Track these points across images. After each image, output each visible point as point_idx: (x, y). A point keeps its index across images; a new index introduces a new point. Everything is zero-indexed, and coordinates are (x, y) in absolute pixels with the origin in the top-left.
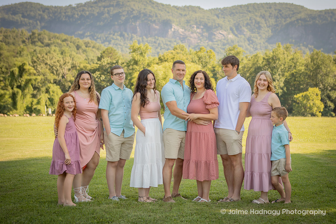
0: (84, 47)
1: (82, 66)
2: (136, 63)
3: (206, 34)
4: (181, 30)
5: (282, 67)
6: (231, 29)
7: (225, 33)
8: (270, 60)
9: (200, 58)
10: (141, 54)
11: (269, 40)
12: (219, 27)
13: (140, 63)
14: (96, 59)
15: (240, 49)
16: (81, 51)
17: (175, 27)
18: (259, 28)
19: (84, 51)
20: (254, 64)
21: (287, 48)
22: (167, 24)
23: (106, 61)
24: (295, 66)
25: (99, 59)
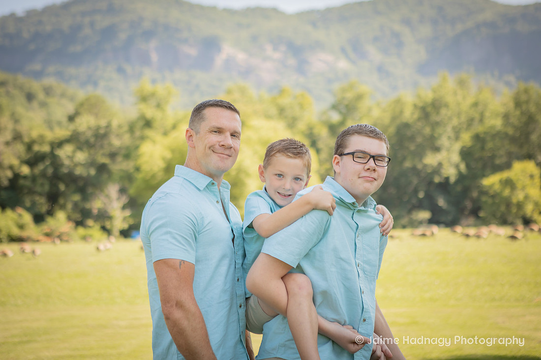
0: (41, 96)
1: (35, 134)
2: (148, 124)
3: (292, 62)
4: (241, 56)
5: (455, 122)
6: (343, 50)
7: (329, 58)
8: (429, 109)
9: (282, 111)
10: (159, 106)
11: (424, 69)
12: (318, 46)
13: (156, 124)
14: (64, 120)
15: (364, 88)
16: (35, 104)
17: (227, 50)
18: (400, 45)
19: (43, 105)
20: (394, 119)
21: (462, 83)
22: (211, 45)
23: (85, 123)
24: (481, 121)
25: (71, 119)
